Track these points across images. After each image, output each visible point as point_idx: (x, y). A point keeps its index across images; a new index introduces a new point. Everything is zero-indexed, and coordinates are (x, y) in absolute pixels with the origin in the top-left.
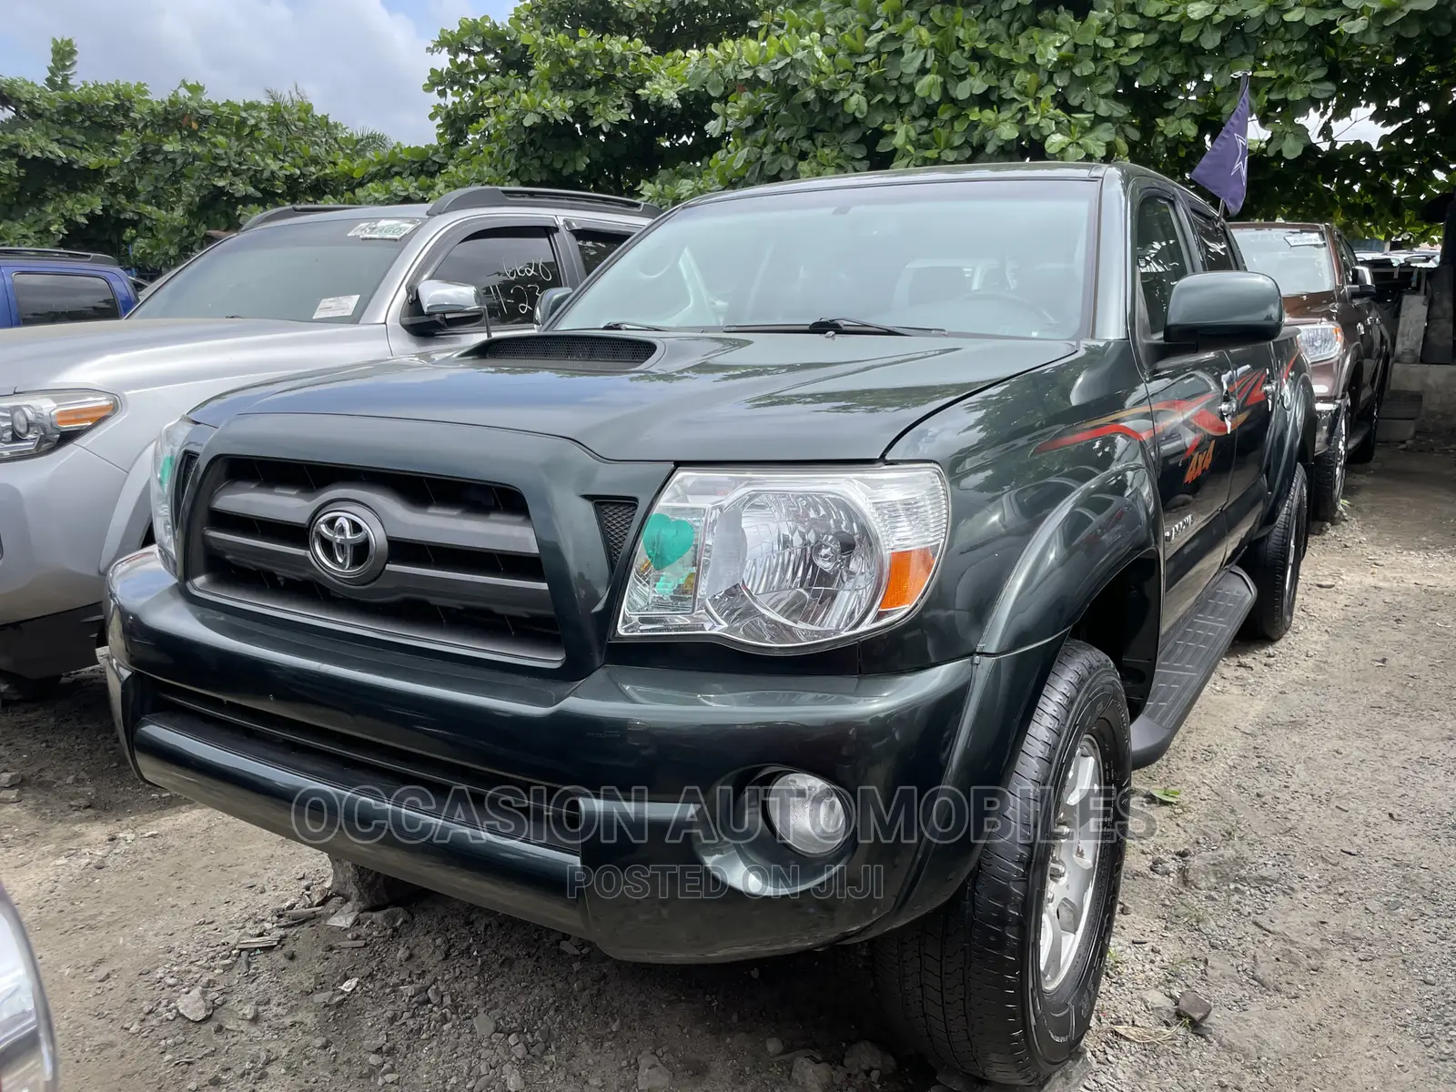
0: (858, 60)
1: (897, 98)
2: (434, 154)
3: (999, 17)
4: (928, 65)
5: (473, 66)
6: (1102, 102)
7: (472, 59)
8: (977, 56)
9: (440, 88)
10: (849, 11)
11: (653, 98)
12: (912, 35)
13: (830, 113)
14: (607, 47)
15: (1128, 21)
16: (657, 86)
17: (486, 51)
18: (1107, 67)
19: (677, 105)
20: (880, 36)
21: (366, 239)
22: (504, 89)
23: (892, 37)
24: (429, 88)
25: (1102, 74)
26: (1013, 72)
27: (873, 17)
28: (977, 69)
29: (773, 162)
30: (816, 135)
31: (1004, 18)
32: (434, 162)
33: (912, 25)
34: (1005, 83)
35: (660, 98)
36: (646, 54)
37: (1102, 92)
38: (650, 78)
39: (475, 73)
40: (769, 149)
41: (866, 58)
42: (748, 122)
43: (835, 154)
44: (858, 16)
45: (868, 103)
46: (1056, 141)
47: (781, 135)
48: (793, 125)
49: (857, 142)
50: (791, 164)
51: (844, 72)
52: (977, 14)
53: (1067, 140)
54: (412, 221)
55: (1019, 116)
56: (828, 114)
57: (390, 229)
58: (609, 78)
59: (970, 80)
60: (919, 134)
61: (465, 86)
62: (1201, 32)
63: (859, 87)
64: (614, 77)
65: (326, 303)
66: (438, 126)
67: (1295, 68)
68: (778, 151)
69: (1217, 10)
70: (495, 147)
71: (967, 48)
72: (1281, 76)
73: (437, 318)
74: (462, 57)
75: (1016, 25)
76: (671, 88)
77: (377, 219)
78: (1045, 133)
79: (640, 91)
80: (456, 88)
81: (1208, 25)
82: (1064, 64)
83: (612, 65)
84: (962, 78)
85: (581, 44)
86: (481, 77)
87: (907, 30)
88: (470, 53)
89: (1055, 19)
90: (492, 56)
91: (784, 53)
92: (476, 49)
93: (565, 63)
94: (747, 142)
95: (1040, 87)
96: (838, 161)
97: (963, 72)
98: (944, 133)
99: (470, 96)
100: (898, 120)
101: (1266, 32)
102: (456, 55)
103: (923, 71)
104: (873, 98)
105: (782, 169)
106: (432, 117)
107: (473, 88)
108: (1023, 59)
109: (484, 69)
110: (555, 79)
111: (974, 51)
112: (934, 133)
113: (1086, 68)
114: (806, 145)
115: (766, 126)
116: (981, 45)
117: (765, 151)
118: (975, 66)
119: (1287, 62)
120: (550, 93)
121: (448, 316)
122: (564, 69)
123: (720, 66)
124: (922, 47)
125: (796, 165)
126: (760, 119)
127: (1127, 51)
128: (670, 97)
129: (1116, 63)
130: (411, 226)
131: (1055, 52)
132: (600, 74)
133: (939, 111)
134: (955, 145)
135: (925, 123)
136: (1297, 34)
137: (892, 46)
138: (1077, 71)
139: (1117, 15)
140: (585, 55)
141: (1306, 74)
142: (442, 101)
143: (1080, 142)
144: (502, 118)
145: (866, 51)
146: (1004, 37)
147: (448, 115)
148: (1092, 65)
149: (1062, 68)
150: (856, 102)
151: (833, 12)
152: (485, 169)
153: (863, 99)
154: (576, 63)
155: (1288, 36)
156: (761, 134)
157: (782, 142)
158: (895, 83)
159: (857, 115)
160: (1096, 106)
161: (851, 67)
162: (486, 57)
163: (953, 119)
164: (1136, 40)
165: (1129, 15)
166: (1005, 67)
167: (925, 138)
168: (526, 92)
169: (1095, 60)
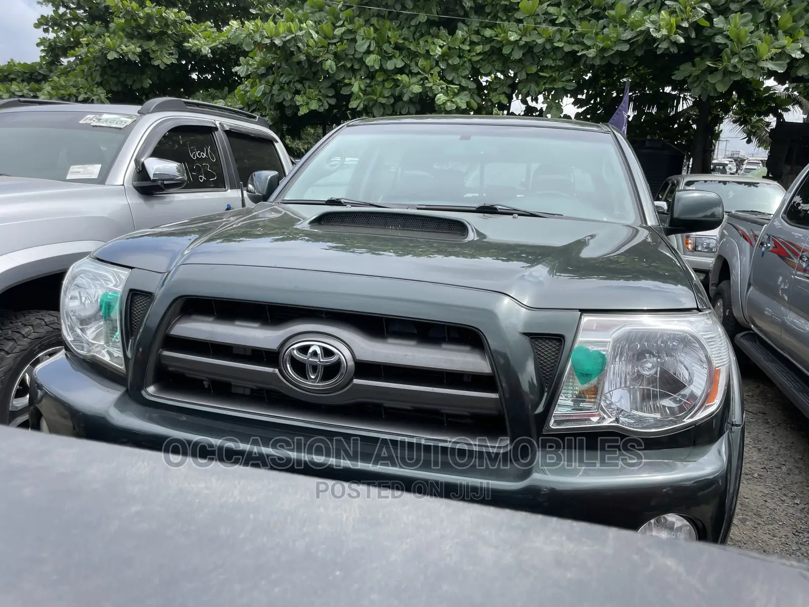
0: (329, 41)
1: (352, 66)
2: (40, 69)
3: (409, 28)
4: (372, 49)
5: (69, 15)
6: (463, 80)
7: (68, 11)
8: (397, 47)
9: (45, 27)
10: (323, 14)
11: (194, 49)
12: (361, 31)
13: (314, 70)
14: (164, 14)
15: (475, 38)
16: (197, 42)
17: (79, 7)
18: (465, 62)
19: (210, 55)
20: (343, 29)
21: (96, 126)
22: (92, 32)
23: (350, 31)
24: (37, 26)
25: (462, 65)
26: (418, 58)
27: (338, 19)
28: (398, 55)
29: (279, 95)
30: (304, 82)
31: (412, 29)
32: (39, 73)
33: (361, 26)
34: (413, 64)
35: (199, 51)
36: (189, 22)
37: (463, 75)
38: (191, 36)
39: (70, 20)
40: (276, 87)
41: (335, 41)
42: (262, 70)
43: (317, 92)
44: (328, 17)
45: (336, 65)
46: (441, 98)
47: (283, 79)
48: (290, 74)
49: (330, 87)
50: (290, 97)
51: (321, 47)
52: (397, 25)
53: (446, 98)
54: (130, 116)
55: (421, 82)
56: (313, 70)
57: (112, 121)
58: (163, 33)
59: (394, 60)
60: (366, 87)
61: (61, 27)
62: (513, 50)
63: (332, 57)
64: (166, 33)
65: (74, 168)
66: (42, 50)
67: (557, 73)
68: (282, 88)
69: (521, 39)
70: (85, 67)
71: (392, 43)
72: (551, 76)
73: (159, 183)
74: (62, 10)
75: (418, 34)
76: (207, 45)
77: (101, 113)
78: (436, 92)
79: (186, 44)
80: (56, 28)
81: (516, 46)
82: (444, 57)
83: (167, 25)
84: (390, 58)
85: (147, 10)
86: (74, 23)
87: (359, 28)
88: (67, 7)
89: (438, 33)
90: (82, 11)
91: (290, 32)
92: (72, 6)
93: (135, 20)
94: (262, 82)
95: (431, 68)
96: (318, 97)
97: (390, 55)
98: (379, 88)
99: (64, 34)
100: (353, 79)
101: (544, 53)
102: (57, 8)
103: (368, 52)
104: (339, 64)
105: (284, 99)
106: (38, 45)
107: (68, 29)
108: (423, 52)
109: (76, 18)
110: (128, 30)
111: (396, 44)
112: (373, 88)
113: (456, 61)
114: (299, 86)
115: (273, 73)
116: (401, 41)
117: (274, 88)
118: (397, 53)
119: (553, 70)
120: (125, 40)
121: (166, 182)
122: (133, 24)
123: (250, 34)
124: (368, 39)
125: (293, 98)
126: (270, 69)
127: (475, 54)
128: (206, 50)
129: (470, 60)
130: (130, 121)
131: (440, 50)
132: (157, 30)
133: (376, 76)
134: (386, 96)
135: (368, 81)
136: (559, 55)
137: (350, 37)
138: (450, 62)
139: (469, 35)
140: (149, 17)
141: (563, 77)
142: (46, 35)
143: (453, 100)
144: (91, 50)
145: (334, 37)
146: (411, 39)
147: (50, 45)
148: (458, 59)
149: (443, 60)
150: (330, 64)
151: (312, 13)
152: (79, 79)
153: (333, 64)
154: (142, 22)
155: (554, 57)
156: (270, 78)
157: (284, 84)
158: (351, 57)
159: (330, 71)
160: (460, 82)
161: (326, 44)
162: (78, 12)
163: (384, 81)
164: (479, 49)
165: (476, 36)
166: (414, 55)
167: (369, 89)
168: (109, 37)
169: (460, 57)
